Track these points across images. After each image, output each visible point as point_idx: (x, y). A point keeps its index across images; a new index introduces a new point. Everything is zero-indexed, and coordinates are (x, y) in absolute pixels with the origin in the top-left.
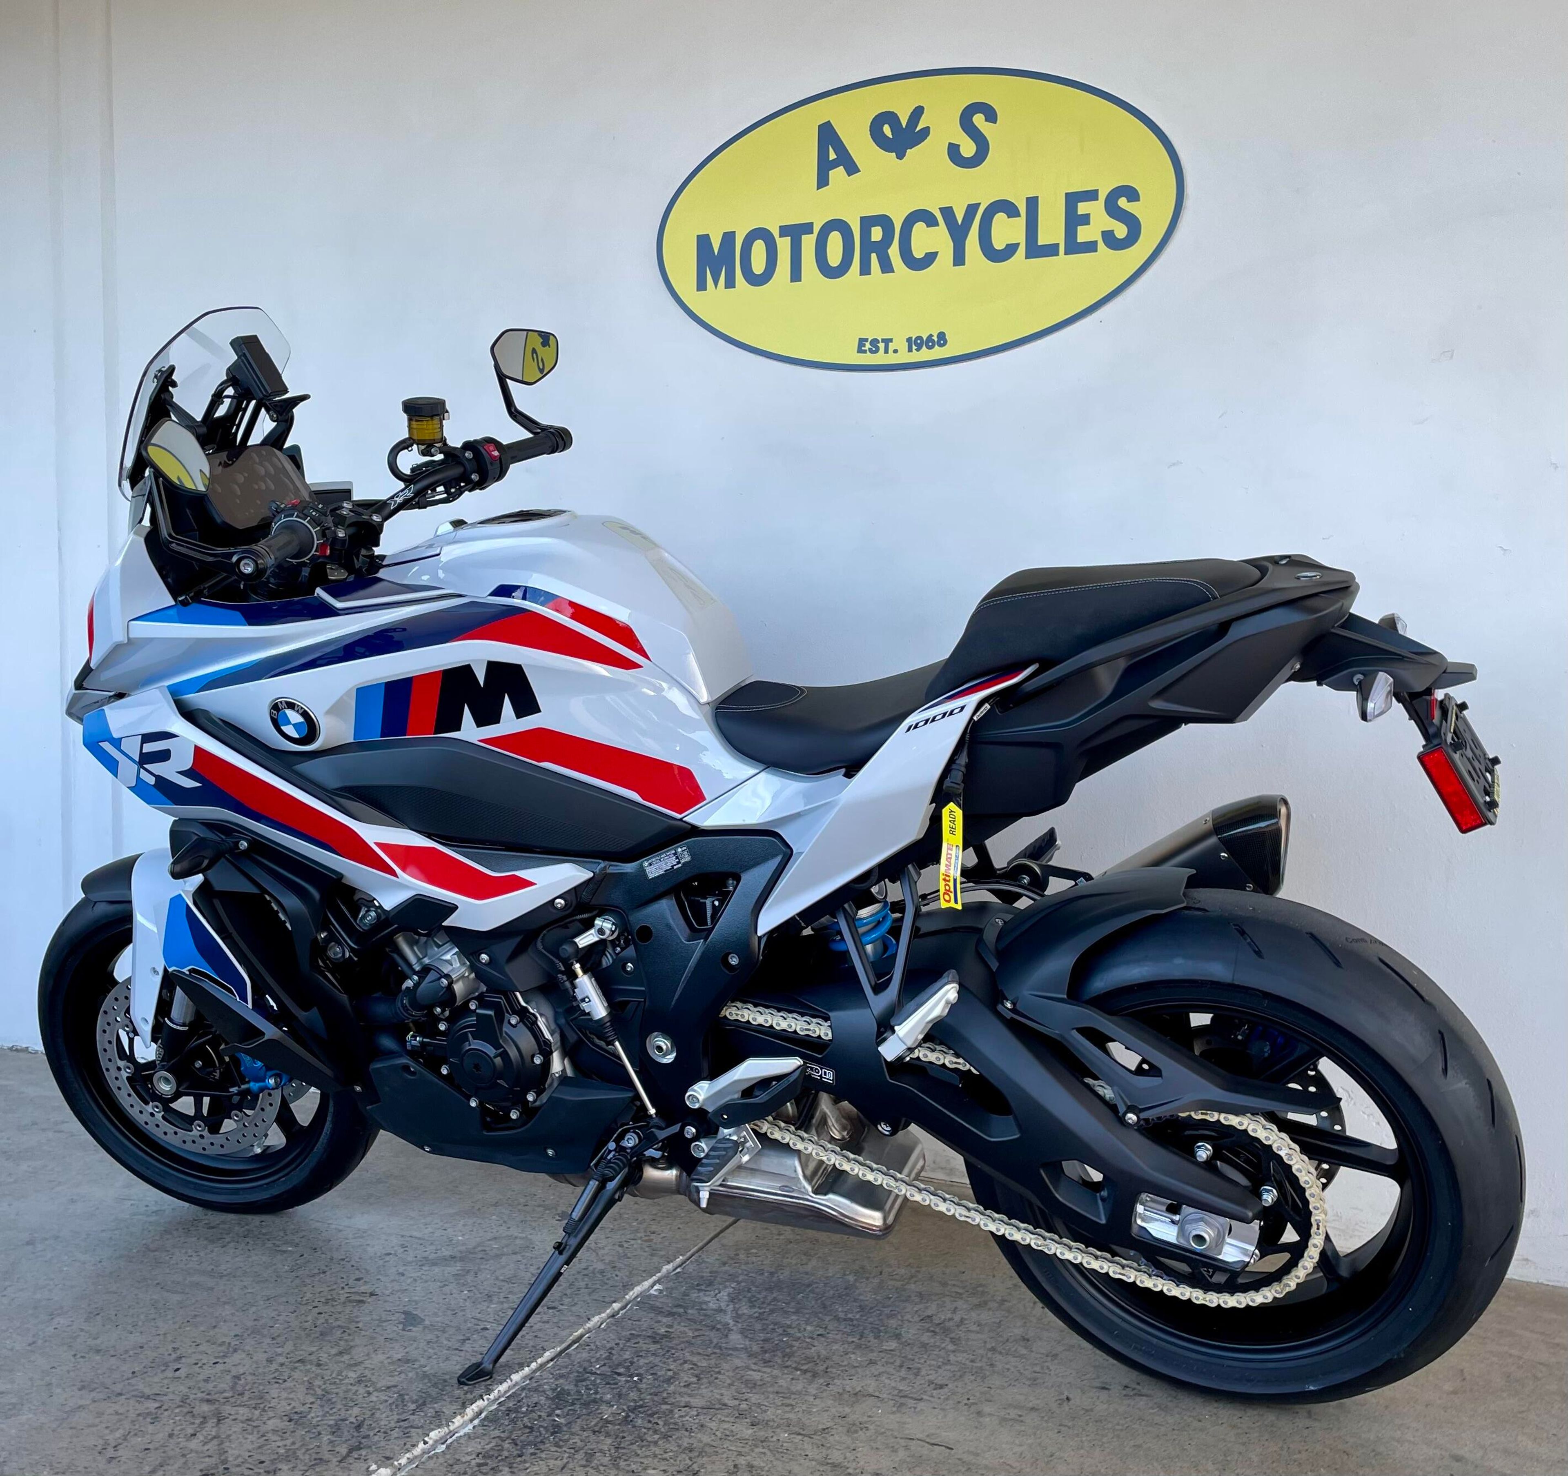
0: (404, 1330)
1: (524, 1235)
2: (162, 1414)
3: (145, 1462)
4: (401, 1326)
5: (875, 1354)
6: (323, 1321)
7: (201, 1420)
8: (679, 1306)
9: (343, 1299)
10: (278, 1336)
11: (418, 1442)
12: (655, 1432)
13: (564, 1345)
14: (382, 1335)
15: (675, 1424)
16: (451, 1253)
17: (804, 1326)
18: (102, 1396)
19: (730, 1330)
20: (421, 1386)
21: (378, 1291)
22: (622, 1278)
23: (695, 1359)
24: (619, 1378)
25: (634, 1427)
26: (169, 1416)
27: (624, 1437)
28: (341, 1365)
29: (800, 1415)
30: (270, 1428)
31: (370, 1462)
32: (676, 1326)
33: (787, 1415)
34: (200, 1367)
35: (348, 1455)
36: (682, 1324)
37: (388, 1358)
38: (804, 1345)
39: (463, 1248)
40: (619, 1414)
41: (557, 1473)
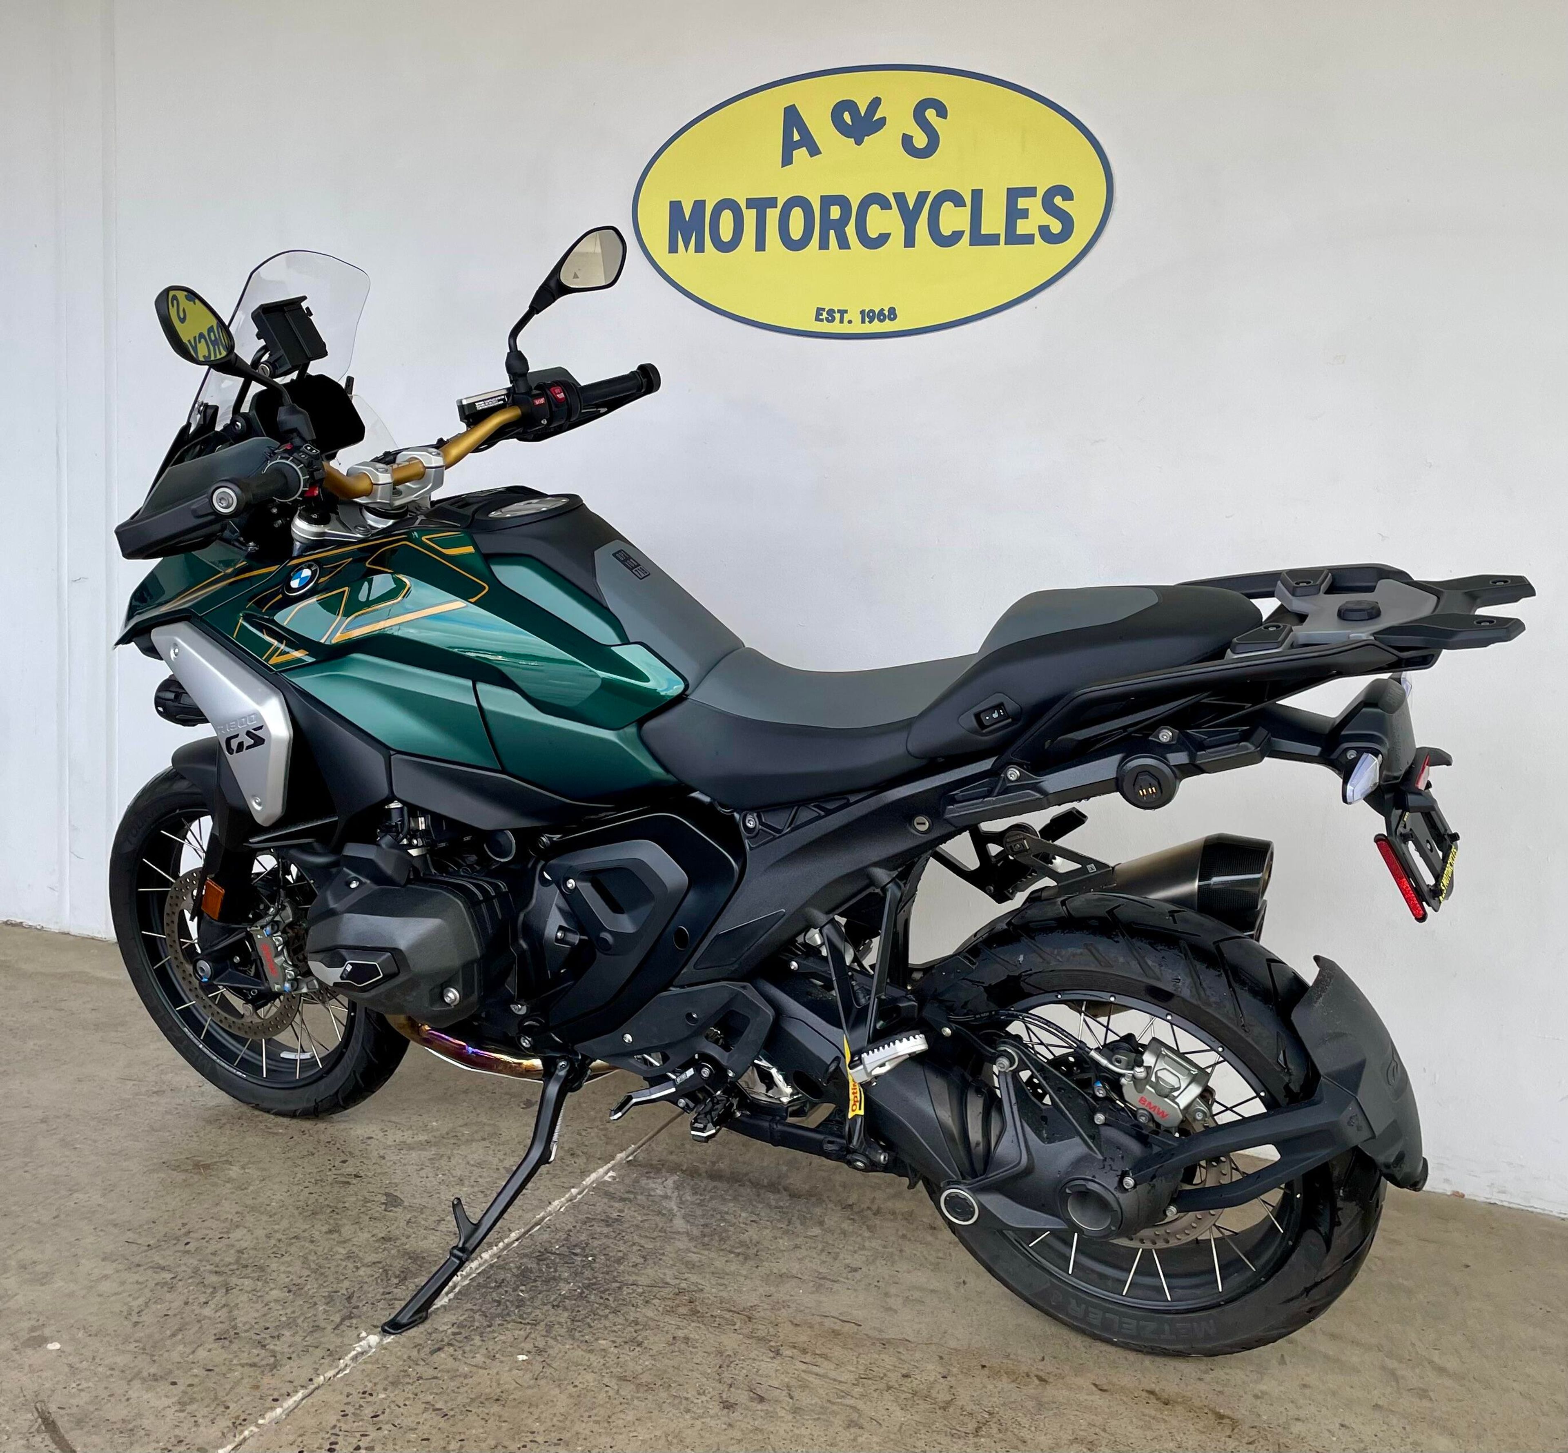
0: (385, 1210)
1: (492, 1122)
2: (177, 1284)
3: (165, 1328)
4: (383, 1207)
5: (800, 1239)
6: (313, 1200)
7: (211, 1290)
8: (628, 1192)
9: (330, 1179)
10: (275, 1214)
12: (606, 1307)
13: (528, 1227)
14: (367, 1215)
15: (623, 1300)
16: (426, 1138)
17: (739, 1213)
18: (123, 1267)
19: (674, 1215)
20: (402, 1262)
21: (362, 1174)
22: (581, 1166)
23: (642, 1242)
24: (576, 1258)
25: (588, 1302)
26: (183, 1286)
27: (579, 1311)
28: (331, 1242)
29: (731, 1293)
30: (273, 1299)
31: (361, 1329)
32: (626, 1210)
33: (721, 1294)
34: (208, 1242)
35: (341, 1323)
36: (633, 1209)
37: (373, 1236)
38: (739, 1230)
39: (437, 1134)
40: (575, 1290)
41: (521, 1342)
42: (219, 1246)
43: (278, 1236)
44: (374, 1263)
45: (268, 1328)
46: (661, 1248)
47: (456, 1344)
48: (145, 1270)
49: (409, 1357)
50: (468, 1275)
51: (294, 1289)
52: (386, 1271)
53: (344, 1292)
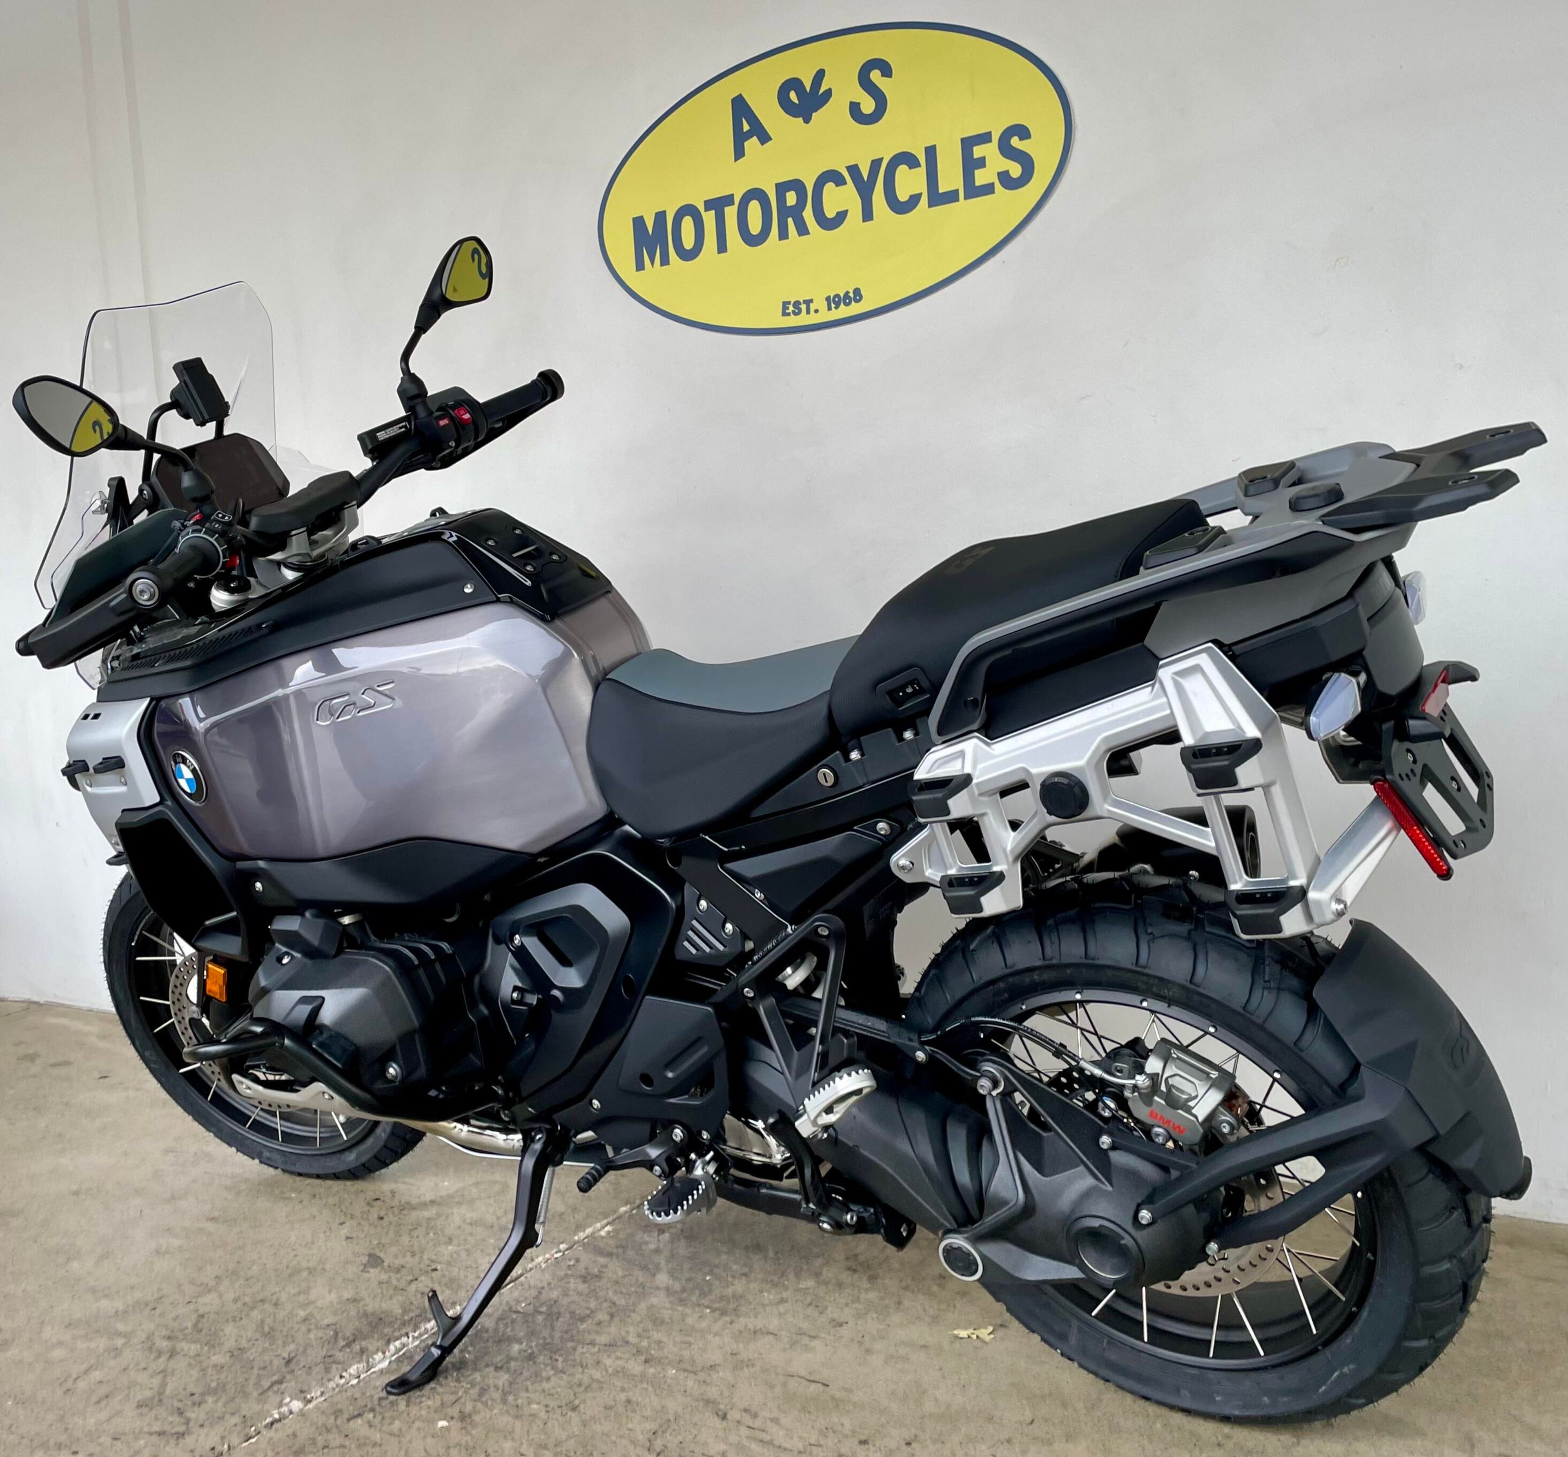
0: (362, 1271)
3: (94, 1394)
4: (361, 1268)
5: (789, 1292)
7: (156, 1354)
8: (619, 1246)
11: (335, 1376)
14: (341, 1275)
15: (574, 1360)
17: (731, 1265)
18: (82, 1333)
19: (660, 1269)
20: (357, 1323)
21: (354, 1235)
25: (535, 1363)
26: (131, 1351)
27: (521, 1373)
28: (296, 1304)
29: (694, 1352)
31: (286, 1395)
32: (609, 1265)
33: (682, 1352)
34: (175, 1306)
35: (269, 1388)
36: (617, 1263)
37: (339, 1297)
38: (724, 1283)
41: (448, 1406)
42: (183, 1311)
43: (246, 1298)
44: (328, 1325)
45: (192, 1395)
46: (634, 1304)
47: (378, 1409)
48: (102, 1335)
49: (324, 1425)
50: (421, 1335)
51: (236, 1352)
52: (336, 1334)
53: (286, 1356)
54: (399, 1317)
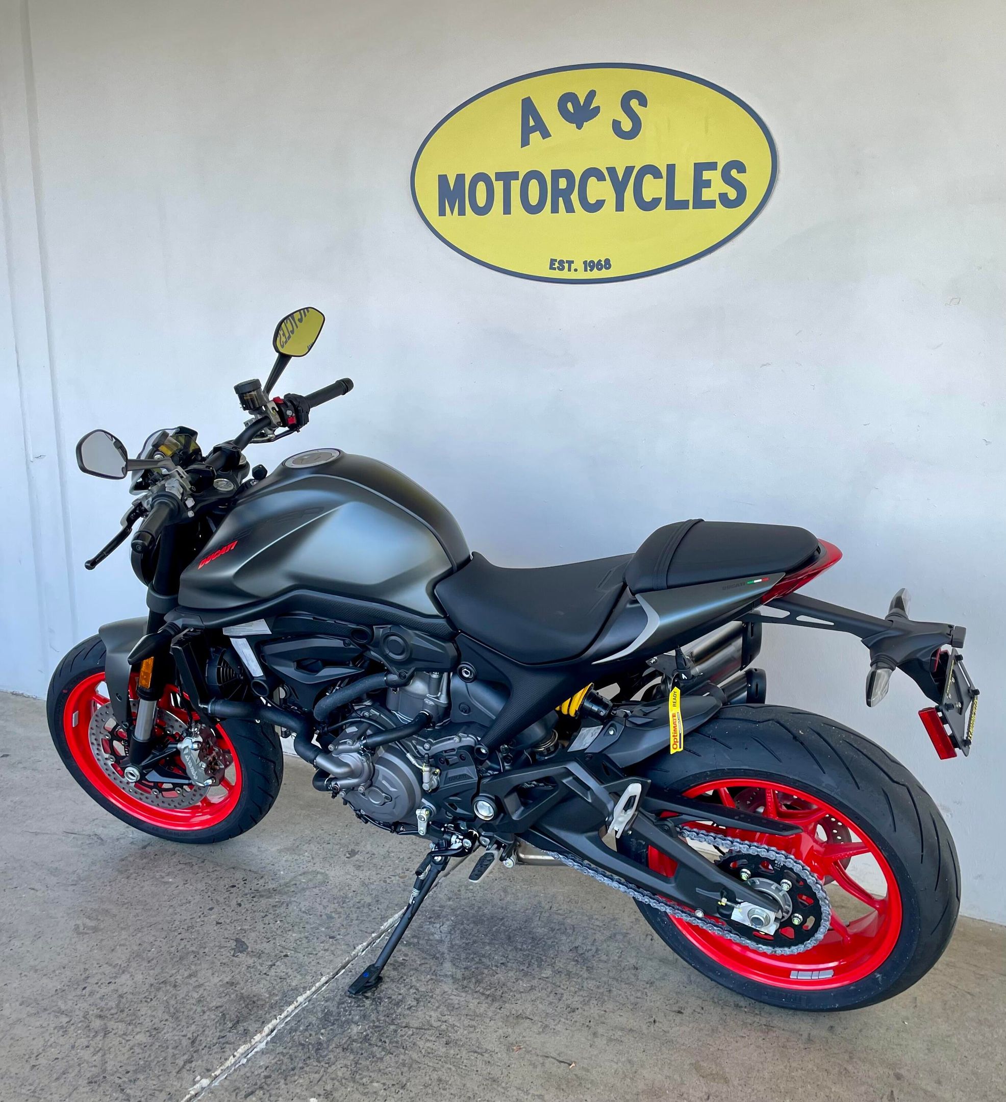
0: (233, 956)
1: (323, 871)
2: (70, 1028)
3: (54, 1071)
4: (232, 952)
5: (536, 981)
6: (182, 946)
7: (93, 1034)
9: (197, 926)
10: (152, 960)
11: (230, 1056)
12: (384, 1049)
13: (334, 972)
14: (219, 960)
15: (397, 1042)
16: (274, 886)
17: (493, 955)
18: (33, 1011)
19: (445, 959)
20: (238, 1007)
21: (222, 921)
22: (382, 912)
23: (418, 985)
25: (370, 1044)
26: (74, 1030)
27: (362, 1054)
28: (190, 987)
29: (478, 1036)
30: (137, 1042)
31: (197, 1073)
33: (470, 1036)
34: (99, 986)
35: (183, 1067)
37: (220, 981)
38: (491, 973)
39: (282, 882)
40: (362, 1033)
41: (315, 1085)
42: (105, 991)
43: (153, 981)
44: (217, 1008)
45: (128, 1072)
46: (432, 990)
47: (266, 1087)
48: (49, 1014)
50: (286, 1017)
51: (154, 1032)
52: (224, 1014)
53: (189, 1035)
54: (267, 1000)
